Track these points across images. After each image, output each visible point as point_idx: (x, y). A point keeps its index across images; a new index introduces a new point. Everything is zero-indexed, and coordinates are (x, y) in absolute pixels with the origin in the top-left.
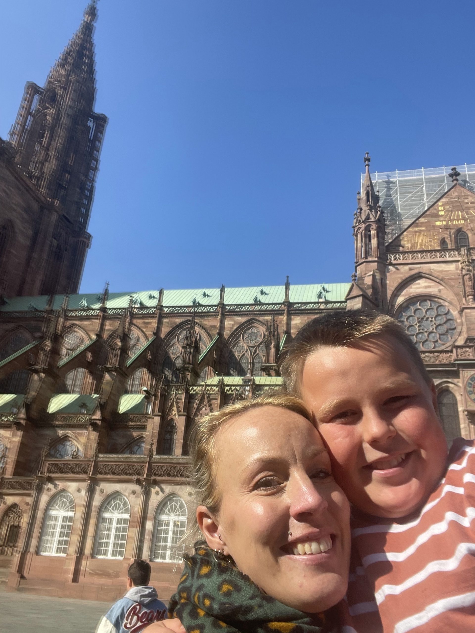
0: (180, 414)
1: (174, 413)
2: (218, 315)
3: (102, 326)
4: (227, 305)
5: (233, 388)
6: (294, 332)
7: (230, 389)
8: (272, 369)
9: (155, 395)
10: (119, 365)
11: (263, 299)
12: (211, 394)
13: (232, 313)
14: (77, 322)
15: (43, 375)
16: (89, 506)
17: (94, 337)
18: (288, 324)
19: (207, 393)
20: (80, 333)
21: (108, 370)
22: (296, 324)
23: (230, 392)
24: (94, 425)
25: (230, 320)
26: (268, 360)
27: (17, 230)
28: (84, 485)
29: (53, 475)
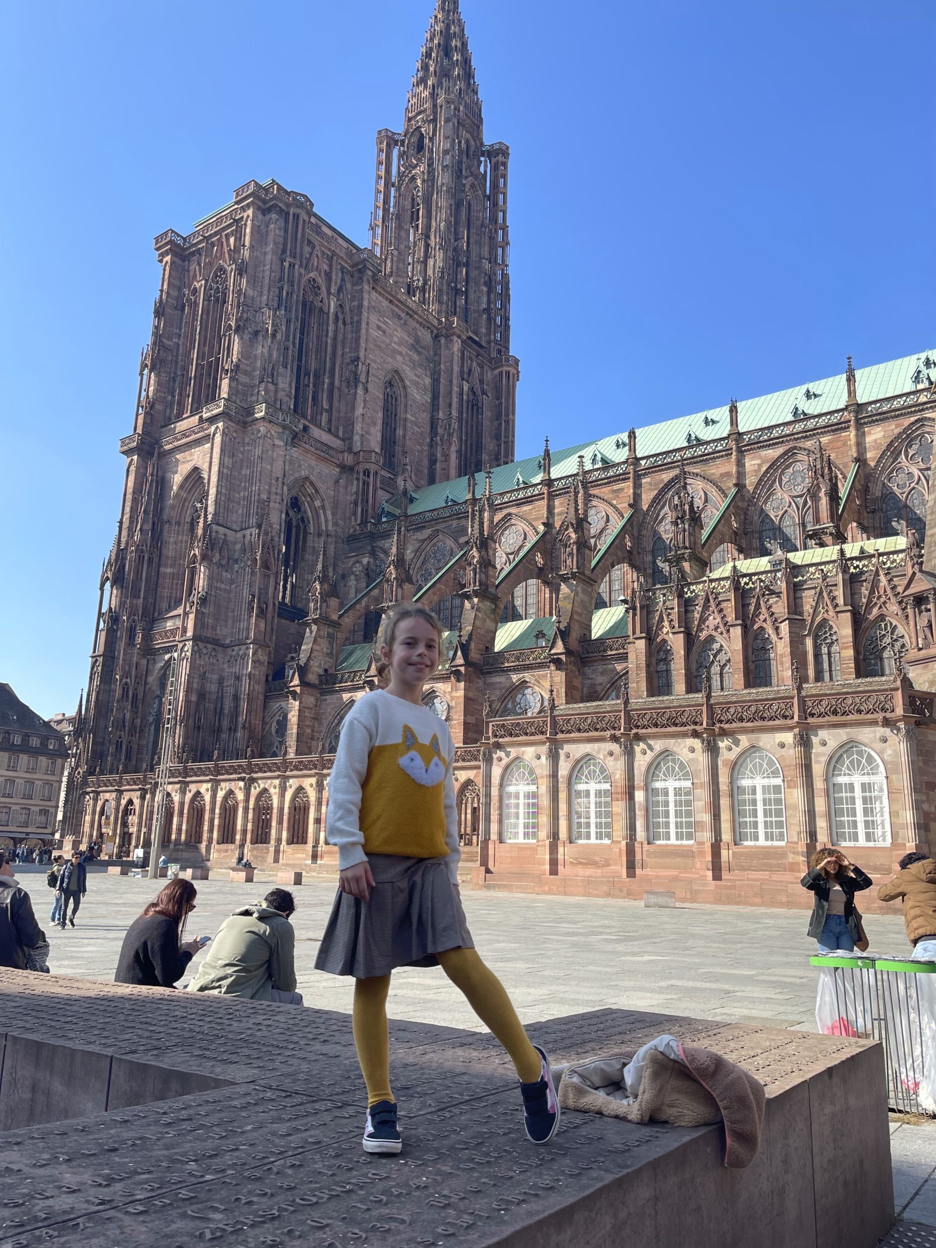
0: (674, 631)
1: (665, 630)
2: (731, 454)
3: (550, 509)
4: (744, 433)
5: (754, 578)
6: (871, 456)
7: (751, 580)
8: (826, 533)
9: (634, 608)
10: (578, 568)
11: (812, 407)
12: (719, 593)
13: (756, 446)
14: (513, 510)
15: (476, 600)
16: (554, 775)
17: (541, 528)
18: (860, 445)
19: (712, 593)
20: (520, 526)
21: (564, 579)
22: (875, 440)
23: (751, 585)
24: (557, 662)
25: (753, 459)
26: (817, 520)
27: (408, 383)
28: (544, 749)
29: (501, 740)
